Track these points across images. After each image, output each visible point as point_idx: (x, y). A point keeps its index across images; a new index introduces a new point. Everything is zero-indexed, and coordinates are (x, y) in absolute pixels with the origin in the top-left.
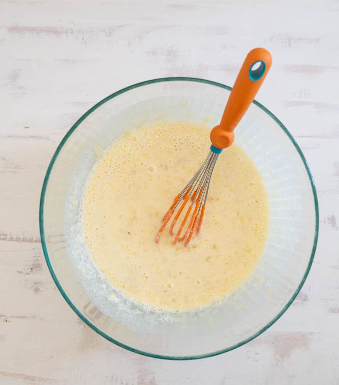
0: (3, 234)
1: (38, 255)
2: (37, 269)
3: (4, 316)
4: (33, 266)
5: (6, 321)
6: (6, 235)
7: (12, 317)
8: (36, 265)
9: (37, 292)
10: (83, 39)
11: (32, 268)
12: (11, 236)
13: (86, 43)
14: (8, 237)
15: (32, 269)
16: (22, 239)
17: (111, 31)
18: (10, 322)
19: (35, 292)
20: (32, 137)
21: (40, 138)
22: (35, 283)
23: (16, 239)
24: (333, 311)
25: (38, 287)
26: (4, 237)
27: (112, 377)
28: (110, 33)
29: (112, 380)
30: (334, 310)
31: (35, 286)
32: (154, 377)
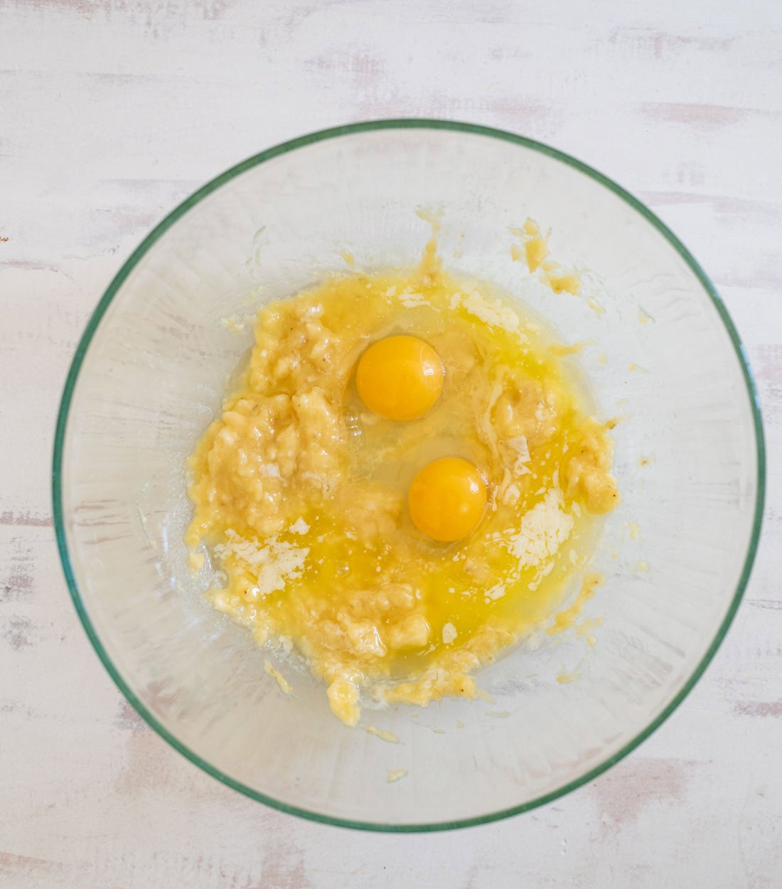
1: (23, 555)
2: (20, 591)
4: (10, 582)
8: (19, 581)
9: (18, 646)
10: (149, 24)
11: (9, 586)
13: (156, 34)
15: (8, 589)
17: (218, 6)
19: (15, 646)
20: (16, 263)
21: (38, 266)
22: (15, 625)
24: (744, 709)
25: (22, 635)
27: (201, 860)
28: (216, 11)
29: (199, 867)
30: (749, 706)
31: (15, 631)
32: (302, 862)
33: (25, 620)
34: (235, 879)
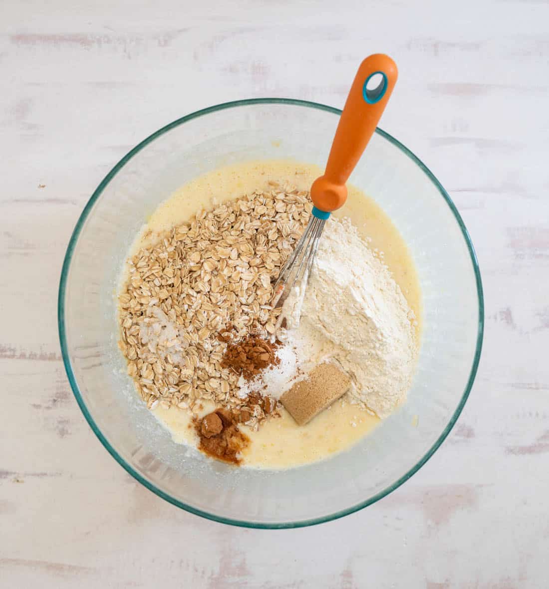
0: (11, 350)
1: (63, 379)
2: (62, 401)
3: (15, 473)
4: (56, 396)
5: (18, 481)
6: (14, 350)
7: (26, 475)
8: (61, 395)
9: (63, 435)
10: (125, 51)
11: (56, 399)
12: (23, 351)
13: (129, 57)
14: (18, 353)
15: (55, 401)
16: (38, 356)
17: (167, 38)
18: (23, 482)
19: (61, 436)
20: (50, 200)
21: (64, 202)
22: (60, 422)
23: (30, 355)
24: (511, 451)
25: (65, 428)
26: (12, 353)
27: (182, 562)
28: (166, 41)
29: (181, 566)
30: (514, 449)
31: (61, 426)
32: (244, 559)
33: (67, 419)
34: (203, 572)
